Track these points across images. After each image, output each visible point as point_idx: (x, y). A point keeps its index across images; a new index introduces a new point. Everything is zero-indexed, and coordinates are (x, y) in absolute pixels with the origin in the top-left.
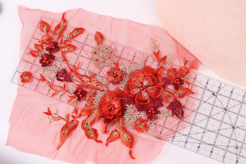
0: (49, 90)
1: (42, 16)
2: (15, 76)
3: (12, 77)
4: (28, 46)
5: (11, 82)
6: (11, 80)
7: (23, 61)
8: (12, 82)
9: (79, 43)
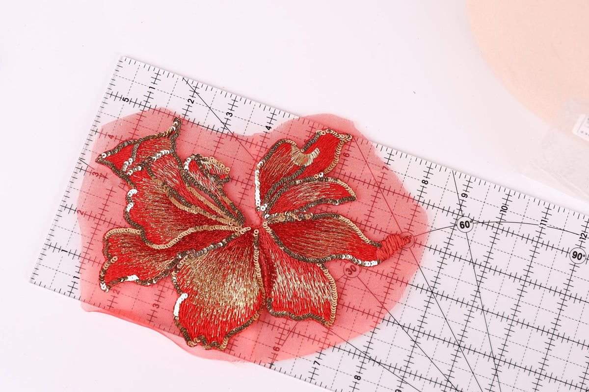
0: (156, 305)
1: (122, 58)
2: (42, 262)
3: (35, 266)
4: (81, 159)
5: (31, 282)
6: (31, 275)
7: (68, 210)
8: (34, 281)
9: (243, 143)
